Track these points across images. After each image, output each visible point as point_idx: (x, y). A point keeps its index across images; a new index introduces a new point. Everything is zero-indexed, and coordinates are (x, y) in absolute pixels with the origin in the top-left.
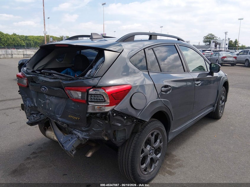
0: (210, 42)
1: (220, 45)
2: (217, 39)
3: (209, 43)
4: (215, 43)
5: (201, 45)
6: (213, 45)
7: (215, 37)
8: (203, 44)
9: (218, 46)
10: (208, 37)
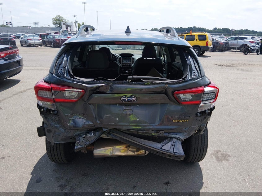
0: (60, 25)
1: (70, 27)
2: (66, 21)
3: (58, 25)
4: (66, 25)
5: (51, 27)
6: (64, 28)
7: (63, 19)
8: (54, 26)
9: (69, 28)
10: (57, 19)
